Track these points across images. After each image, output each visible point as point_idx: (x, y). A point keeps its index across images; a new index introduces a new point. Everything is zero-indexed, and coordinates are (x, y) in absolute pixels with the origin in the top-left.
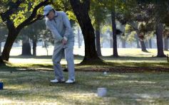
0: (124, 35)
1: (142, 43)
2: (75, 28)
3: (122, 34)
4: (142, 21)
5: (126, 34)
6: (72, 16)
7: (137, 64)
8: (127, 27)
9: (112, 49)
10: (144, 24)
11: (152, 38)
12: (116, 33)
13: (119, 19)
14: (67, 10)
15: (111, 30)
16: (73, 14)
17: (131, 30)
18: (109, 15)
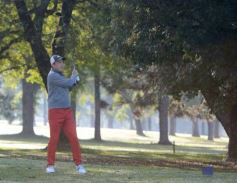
0: (111, 109)
1: (138, 122)
2: (41, 95)
3: (108, 107)
4: (139, 89)
5: (114, 108)
6: (36, 78)
7: (130, 153)
8: (117, 97)
9: (93, 129)
10: (142, 94)
11: (152, 115)
12: (101, 105)
13: (105, 85)
14: (29, 68)
15: (93, 101)
16: (38, 75)
17: (121, 103)
18: (91, 79)
